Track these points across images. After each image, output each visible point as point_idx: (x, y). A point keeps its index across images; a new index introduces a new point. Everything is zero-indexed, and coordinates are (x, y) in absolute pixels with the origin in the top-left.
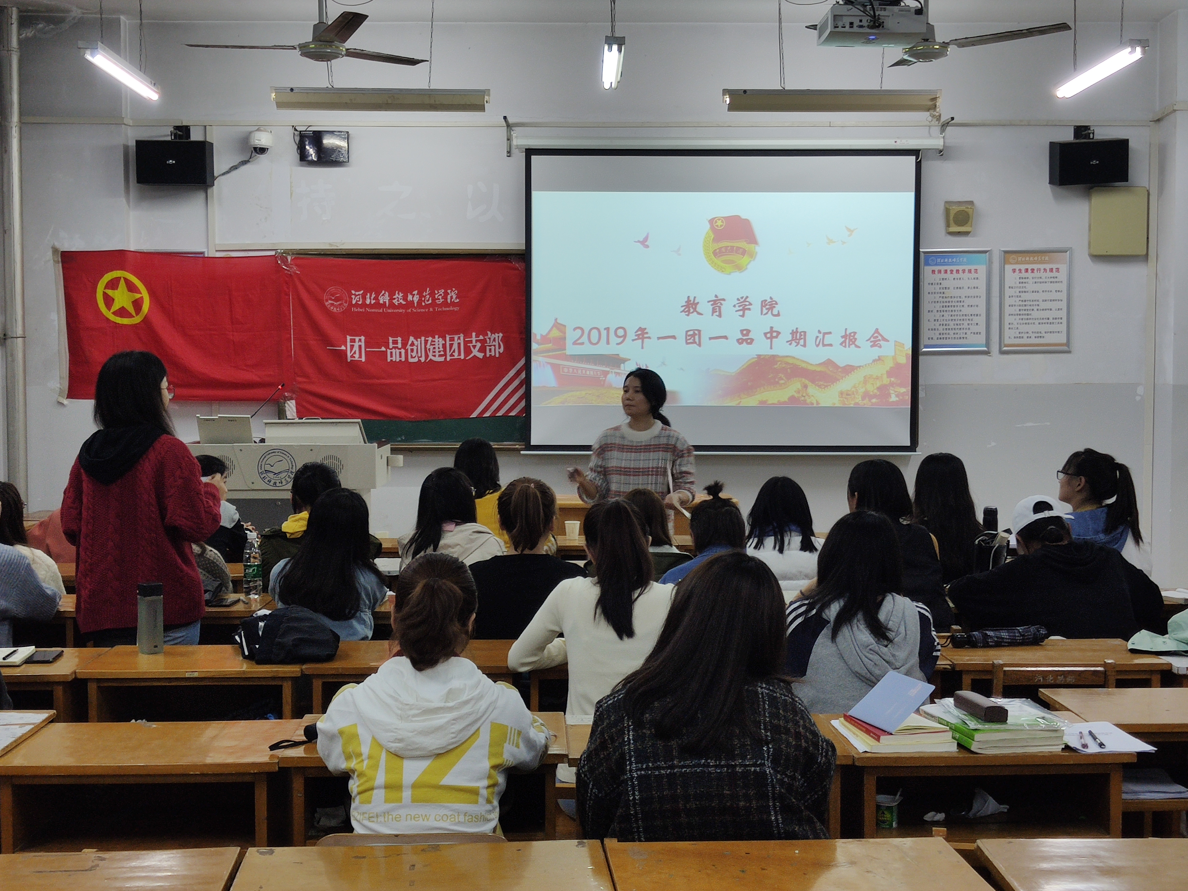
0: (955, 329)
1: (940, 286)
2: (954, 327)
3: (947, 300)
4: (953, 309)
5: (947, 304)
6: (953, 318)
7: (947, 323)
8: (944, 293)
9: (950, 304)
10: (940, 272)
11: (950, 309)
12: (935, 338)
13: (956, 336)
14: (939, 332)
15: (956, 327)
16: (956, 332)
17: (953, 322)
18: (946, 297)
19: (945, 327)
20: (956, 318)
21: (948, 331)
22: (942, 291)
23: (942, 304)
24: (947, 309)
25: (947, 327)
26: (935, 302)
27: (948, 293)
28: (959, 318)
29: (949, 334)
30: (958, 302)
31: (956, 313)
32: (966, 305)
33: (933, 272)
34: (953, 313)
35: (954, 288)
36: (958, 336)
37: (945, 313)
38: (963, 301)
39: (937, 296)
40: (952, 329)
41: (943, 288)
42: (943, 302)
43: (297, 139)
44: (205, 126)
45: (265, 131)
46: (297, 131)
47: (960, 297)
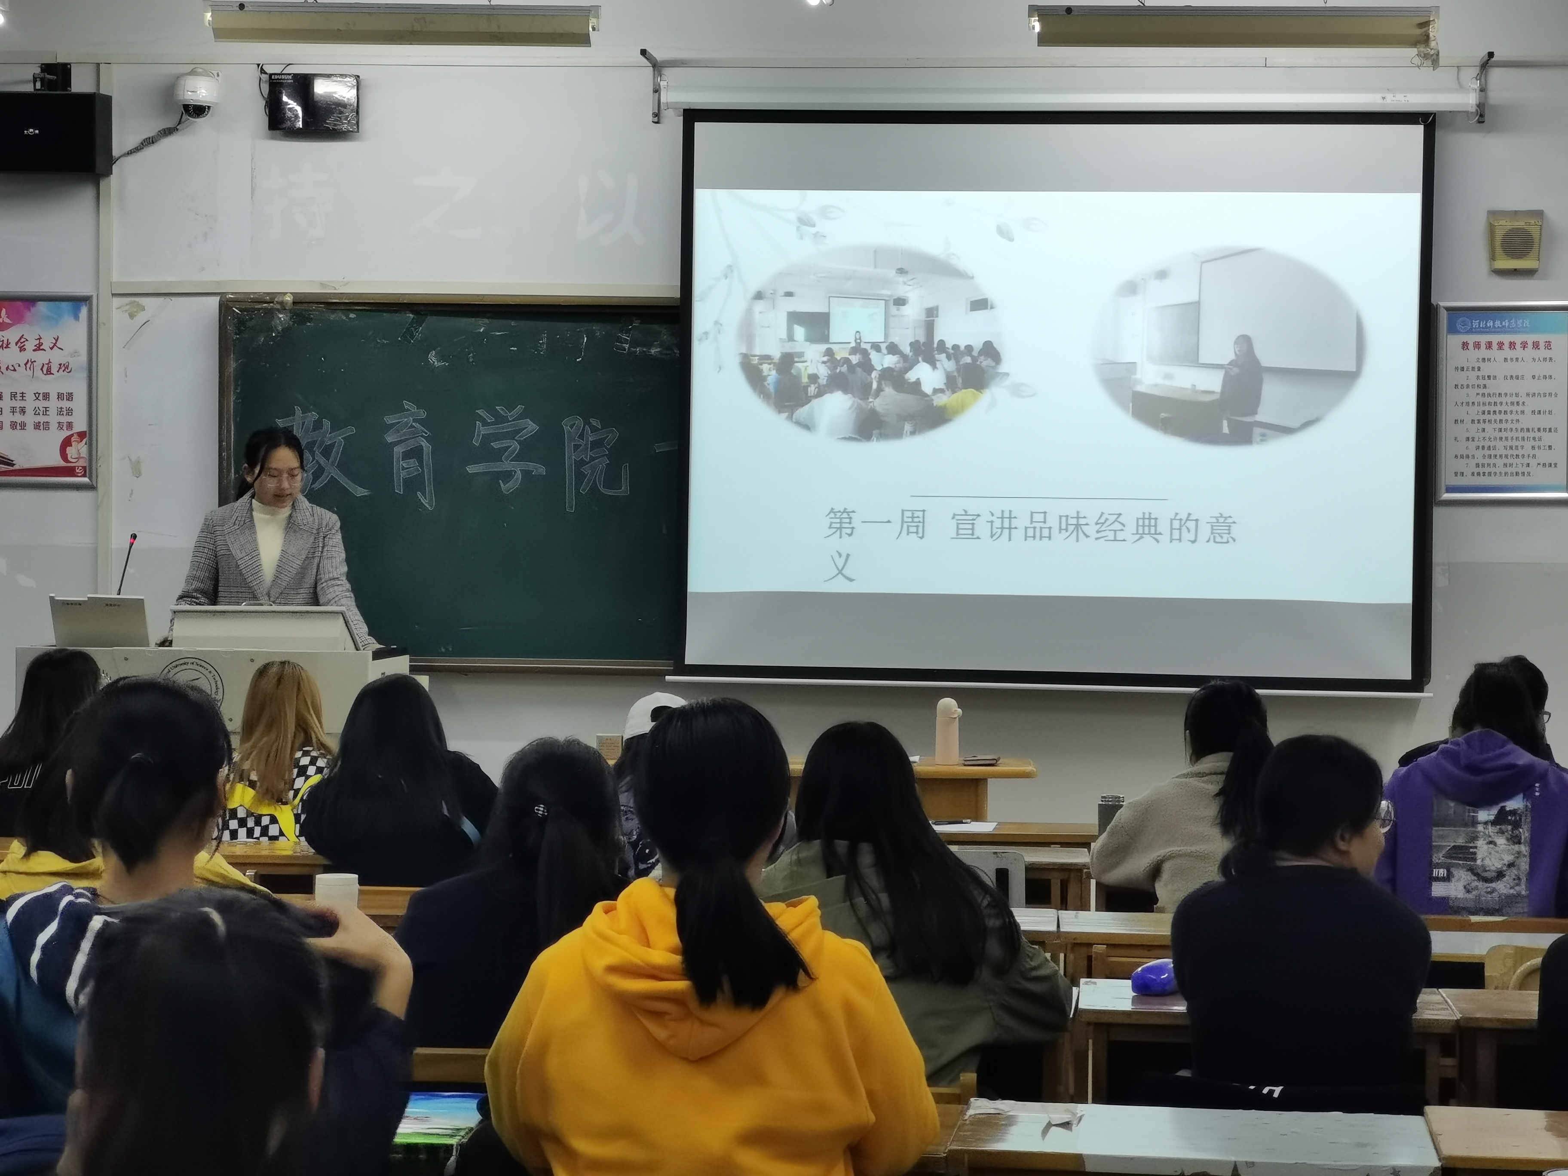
0: (1506, 456)
1: (1477, 373)
2: (1504, 452)
3: (1492, 400)
4: (1503, 417)
5: (1492, 408)
6: (1503, 434)
7: (1492, 444)
8: (1485, 387)
9: (1497, 408)
10: (1477, 345)
11: (1498, 417)
12: (1468, 472)
13: (1509, 470)
14: (1475, 461)
15: (1510, 452)
16: (1510, 461)
17: (1504, 443)
18: (1489, 395)
19: (1487, 452)
20: (1509, 434)
21: (1492, 461)
22: (1481, 382)
23: (1482, 408)
24: (1492, 417)
25: (1493, 453)
26: (1468, 404)
27: (1493, 387)
28: (1514, 434)
29: (1495, 465)
30: (1512, 403)
31: (1509, 426)
32: (1528, 410)
33: (1465, 345)
34: (1503, 426)
35: (1506, 378)
36: (1514, 470)
37: (1487, 426)
38: (1523, 403)
39: (1472, 392)
40: (1501, 456)
41: (1484, 378)
42: (1484, 404)
43: (266, 89)
44: (98, 64)
45: (206, 74)
46: (266, 73)
47: (1517, 395)
